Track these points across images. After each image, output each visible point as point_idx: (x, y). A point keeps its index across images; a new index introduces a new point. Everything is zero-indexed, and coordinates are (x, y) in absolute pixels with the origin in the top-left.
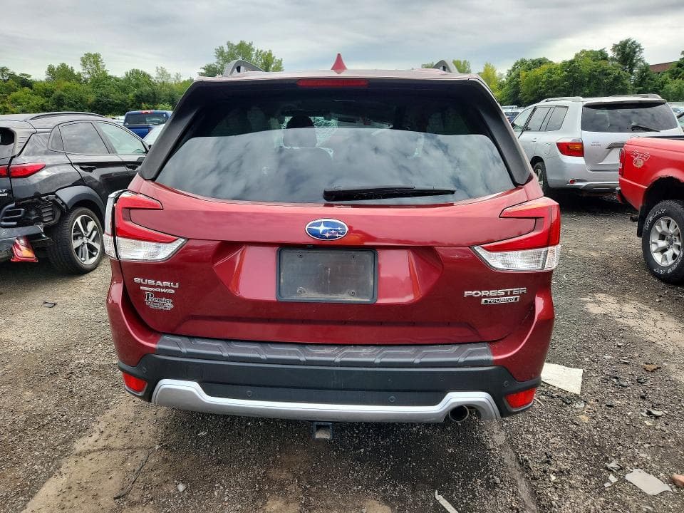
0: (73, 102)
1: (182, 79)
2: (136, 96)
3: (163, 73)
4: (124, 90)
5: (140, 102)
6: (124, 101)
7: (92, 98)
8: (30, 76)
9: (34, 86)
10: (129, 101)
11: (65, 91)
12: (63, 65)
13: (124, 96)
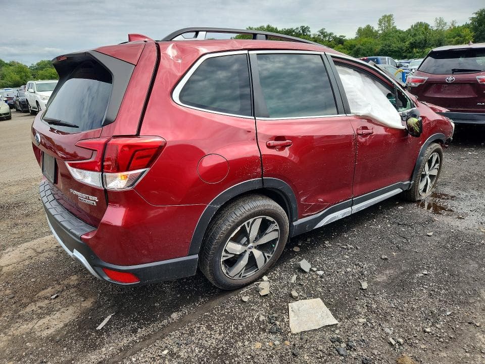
0: (365, 52)
1: (457, 25)
2: (411, 43)
3: (441, 22)
4: (403, 40)
5: (412, 48)
6: (401, 49)
7: (378, 48)
8: (344, 37)
9: (345, 43)
10: (404, 48)
11: (362, 45)
12: (368, 27)
13: (402, 44)
